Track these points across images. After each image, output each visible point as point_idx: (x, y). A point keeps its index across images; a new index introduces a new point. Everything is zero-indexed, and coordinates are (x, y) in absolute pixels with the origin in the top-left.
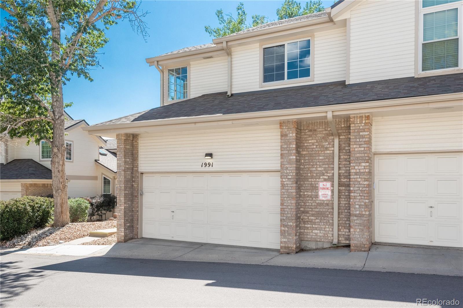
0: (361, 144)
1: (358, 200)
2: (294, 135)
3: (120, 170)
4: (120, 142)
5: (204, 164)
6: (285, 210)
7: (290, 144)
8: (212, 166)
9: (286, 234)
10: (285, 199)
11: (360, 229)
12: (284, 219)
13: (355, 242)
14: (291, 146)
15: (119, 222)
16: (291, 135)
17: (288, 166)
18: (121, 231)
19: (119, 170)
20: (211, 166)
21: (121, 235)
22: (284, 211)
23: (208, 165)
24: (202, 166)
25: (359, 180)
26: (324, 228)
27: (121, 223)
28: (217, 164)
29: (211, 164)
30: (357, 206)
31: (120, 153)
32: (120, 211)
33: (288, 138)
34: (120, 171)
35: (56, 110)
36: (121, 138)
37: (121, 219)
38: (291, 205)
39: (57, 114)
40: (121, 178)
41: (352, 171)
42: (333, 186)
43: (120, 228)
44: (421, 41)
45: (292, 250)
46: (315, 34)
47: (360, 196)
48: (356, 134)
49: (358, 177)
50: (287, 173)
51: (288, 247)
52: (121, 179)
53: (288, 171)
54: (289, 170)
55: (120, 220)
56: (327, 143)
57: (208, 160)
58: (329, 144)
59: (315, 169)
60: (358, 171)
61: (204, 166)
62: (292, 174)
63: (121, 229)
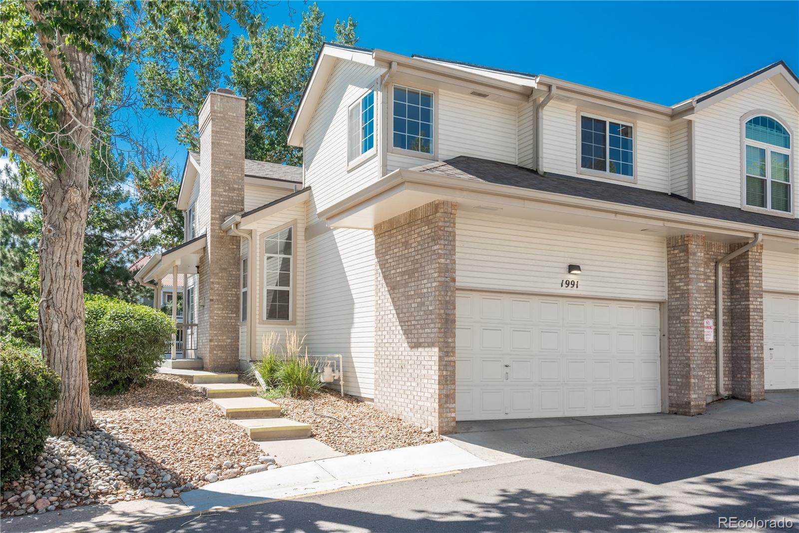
0: (757, 277)
1: (756, 341)
2: (702, 254)
3: (447, 279)
4: (446, 219)
5: (564, 282)
6: (695, 355)
7: (699, 266)
8: (577, 287)
9: (697, 388)
10: (695, 340)
11: (758, 374)
12: (694, 368)
13: (755, 390)
14: (700, 269)
15: (443, 389)
16: (699, 254)
17: (697, 295)
18: (450, 408)
19: (443, 279)
20: (575, 286)
21: (447, 418)
22: (694, 356)
23: (570, 285)
24: (562, 286)
25: (756, 317)
26: (708, 378)
27: (448, 393)
28: (584, 283)
29: (576, 283)
30: (755, 348)
31: (446, 243)
32: (446, 365)
33: (697, 258)
34: (447, 281)
36: (450, 209)
37: (448, 382)
38: (700, 347)
40: (450, 296)
41: (751, 306)
42: (716, 324)
43: (446, 402)
44: (744, 172)
45: (702, 408)
46: (638, 121)
47: (757, 336)
48: (753, 264)
49: (756, 314)
50: (696, 305)
51: (699, 405)
52: (448, 298)
53: (697, 303)
54: (698, 301)
55: (447, 385)
56: (709, 271)
57: (572, 277)
58: (711, 272)
60: (755, 307)
61: (564, 285)
62: (700, 306)
63: (448, 405)
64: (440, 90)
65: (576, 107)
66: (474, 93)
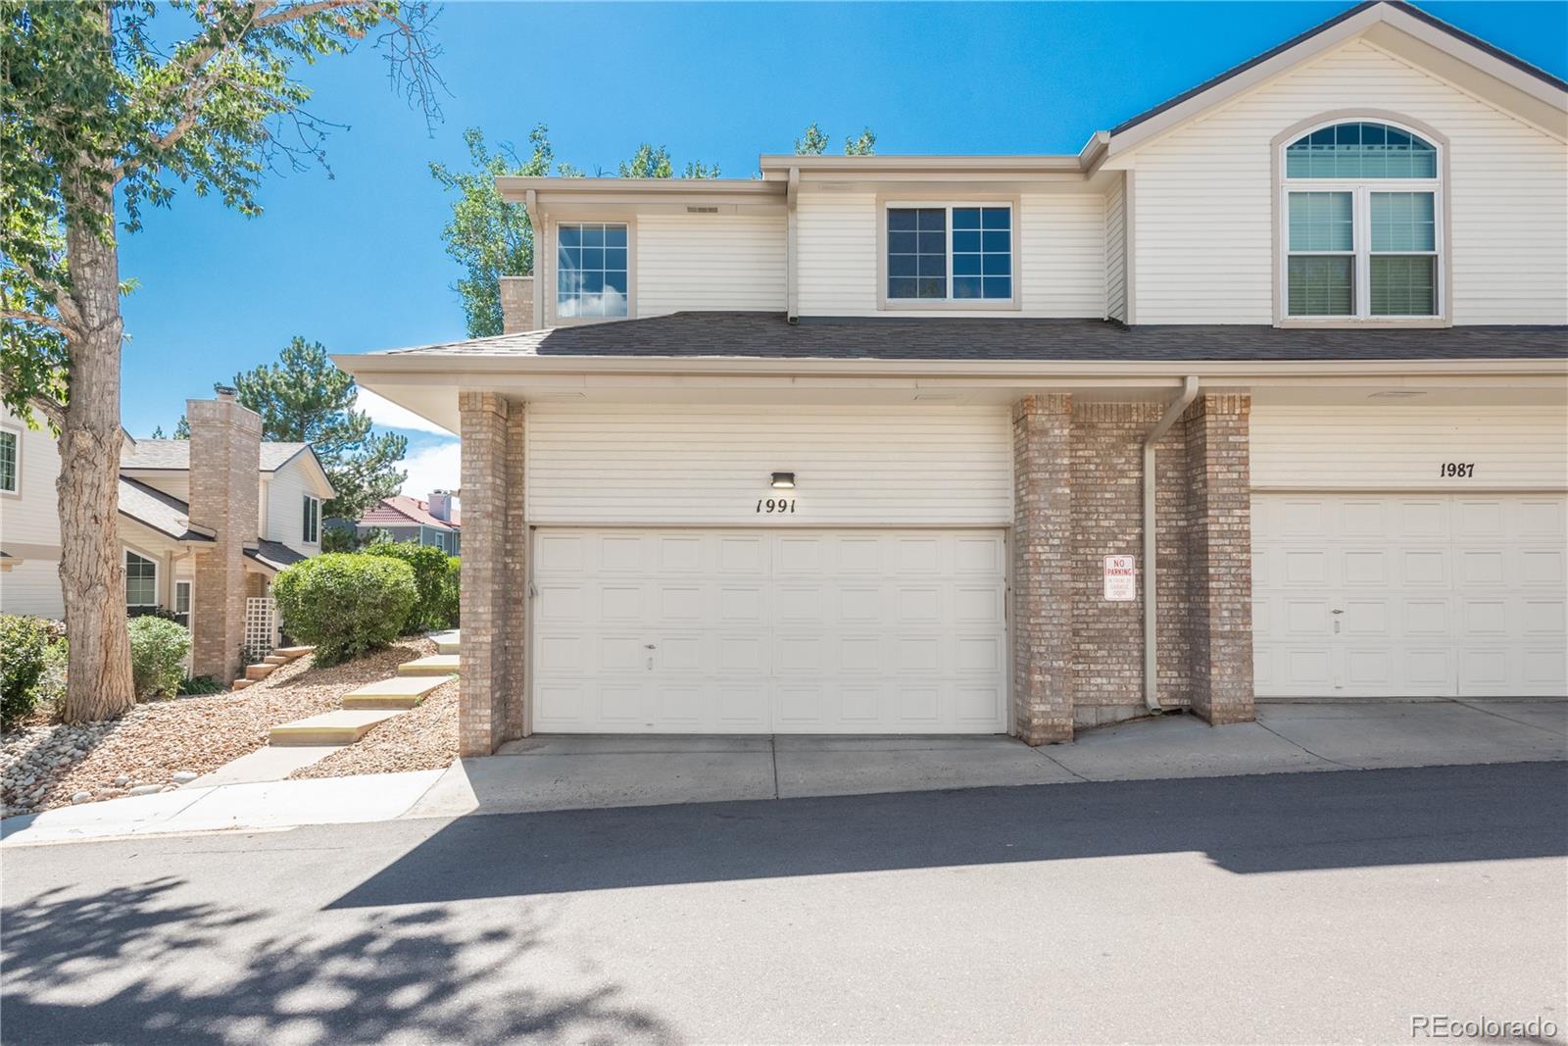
0: (1231, 465)
1: (1226, 599)
2: (1066, 432)
3: (477, 515)
4: (474, 421)
5: (764, 503)
6: (1044, 628)
7: (1056, 455)
8: (793, 511)
9: (1048, 692)
10: (1044, 599)
11: (1233, 668)
12: (1041, 654)
13: (1223, 700)
14: (1059, 461)
15: (469, 686)
16: (1057, 432)
17: (1050, 512)
18: (480, 716)
19: (470, 514)
20: (789, 508)
21: (476, 731)
22: (1041, 631)
23: (777, 508)
24: (758, 510)
25: (1229, 549)
26: (1119, 671)
27: (478, 692)
28: (803, 503)
29: (789, 504)
30: (1226, 614)
31: (475, 457)
32: (474, 649)
33: (1049, 440)
34: (475, 518)
35: (92, 296)
36: (479, 406)
37: (478, 676)
38: (1058, 613)
39: (94, 311)
40: (480, 541)
41: (1212, 528)
42: (1141, 564)
43: (474, 707)
44: (1285, 250)
45: (1064, 732)
46: (1023, 196)
47: (1231, 587)
48: (1220, 439)
49: (1227, 542)
50: (1047, 531)
51: (1054, 726)
52: (478, 545)
53: (1050, 527)
54: (1054, 524)
55: (475, 679)
56: (1123, 460)
57: (782, 492)
58: (1128, 462)
59: (1094, 523)
60: (1226, 528)
61: (764, 508)
62: (1060, 534)
63: (477, 711)
64: (639, 216)
65: (874, 195)
66: (691, 210)
